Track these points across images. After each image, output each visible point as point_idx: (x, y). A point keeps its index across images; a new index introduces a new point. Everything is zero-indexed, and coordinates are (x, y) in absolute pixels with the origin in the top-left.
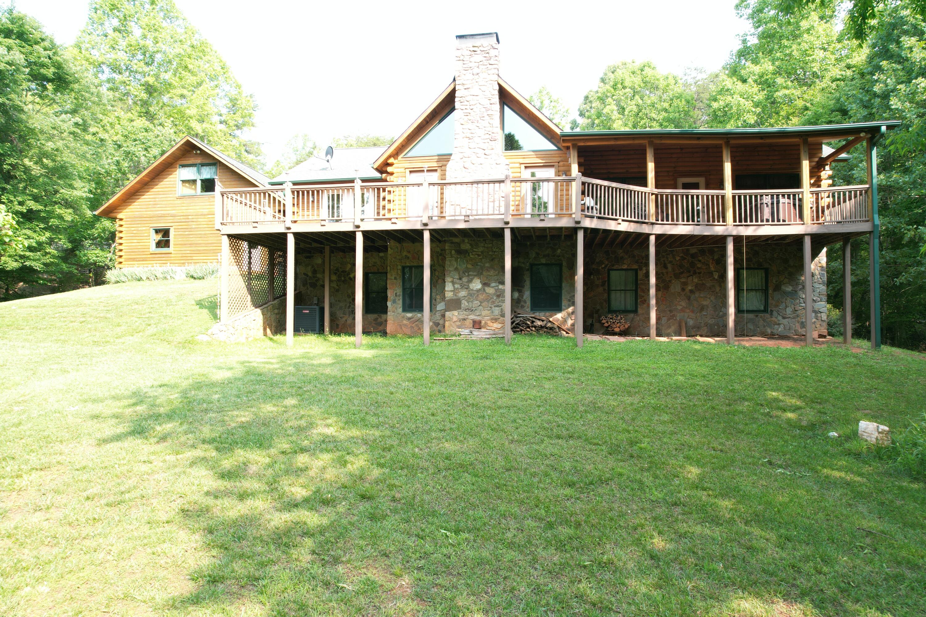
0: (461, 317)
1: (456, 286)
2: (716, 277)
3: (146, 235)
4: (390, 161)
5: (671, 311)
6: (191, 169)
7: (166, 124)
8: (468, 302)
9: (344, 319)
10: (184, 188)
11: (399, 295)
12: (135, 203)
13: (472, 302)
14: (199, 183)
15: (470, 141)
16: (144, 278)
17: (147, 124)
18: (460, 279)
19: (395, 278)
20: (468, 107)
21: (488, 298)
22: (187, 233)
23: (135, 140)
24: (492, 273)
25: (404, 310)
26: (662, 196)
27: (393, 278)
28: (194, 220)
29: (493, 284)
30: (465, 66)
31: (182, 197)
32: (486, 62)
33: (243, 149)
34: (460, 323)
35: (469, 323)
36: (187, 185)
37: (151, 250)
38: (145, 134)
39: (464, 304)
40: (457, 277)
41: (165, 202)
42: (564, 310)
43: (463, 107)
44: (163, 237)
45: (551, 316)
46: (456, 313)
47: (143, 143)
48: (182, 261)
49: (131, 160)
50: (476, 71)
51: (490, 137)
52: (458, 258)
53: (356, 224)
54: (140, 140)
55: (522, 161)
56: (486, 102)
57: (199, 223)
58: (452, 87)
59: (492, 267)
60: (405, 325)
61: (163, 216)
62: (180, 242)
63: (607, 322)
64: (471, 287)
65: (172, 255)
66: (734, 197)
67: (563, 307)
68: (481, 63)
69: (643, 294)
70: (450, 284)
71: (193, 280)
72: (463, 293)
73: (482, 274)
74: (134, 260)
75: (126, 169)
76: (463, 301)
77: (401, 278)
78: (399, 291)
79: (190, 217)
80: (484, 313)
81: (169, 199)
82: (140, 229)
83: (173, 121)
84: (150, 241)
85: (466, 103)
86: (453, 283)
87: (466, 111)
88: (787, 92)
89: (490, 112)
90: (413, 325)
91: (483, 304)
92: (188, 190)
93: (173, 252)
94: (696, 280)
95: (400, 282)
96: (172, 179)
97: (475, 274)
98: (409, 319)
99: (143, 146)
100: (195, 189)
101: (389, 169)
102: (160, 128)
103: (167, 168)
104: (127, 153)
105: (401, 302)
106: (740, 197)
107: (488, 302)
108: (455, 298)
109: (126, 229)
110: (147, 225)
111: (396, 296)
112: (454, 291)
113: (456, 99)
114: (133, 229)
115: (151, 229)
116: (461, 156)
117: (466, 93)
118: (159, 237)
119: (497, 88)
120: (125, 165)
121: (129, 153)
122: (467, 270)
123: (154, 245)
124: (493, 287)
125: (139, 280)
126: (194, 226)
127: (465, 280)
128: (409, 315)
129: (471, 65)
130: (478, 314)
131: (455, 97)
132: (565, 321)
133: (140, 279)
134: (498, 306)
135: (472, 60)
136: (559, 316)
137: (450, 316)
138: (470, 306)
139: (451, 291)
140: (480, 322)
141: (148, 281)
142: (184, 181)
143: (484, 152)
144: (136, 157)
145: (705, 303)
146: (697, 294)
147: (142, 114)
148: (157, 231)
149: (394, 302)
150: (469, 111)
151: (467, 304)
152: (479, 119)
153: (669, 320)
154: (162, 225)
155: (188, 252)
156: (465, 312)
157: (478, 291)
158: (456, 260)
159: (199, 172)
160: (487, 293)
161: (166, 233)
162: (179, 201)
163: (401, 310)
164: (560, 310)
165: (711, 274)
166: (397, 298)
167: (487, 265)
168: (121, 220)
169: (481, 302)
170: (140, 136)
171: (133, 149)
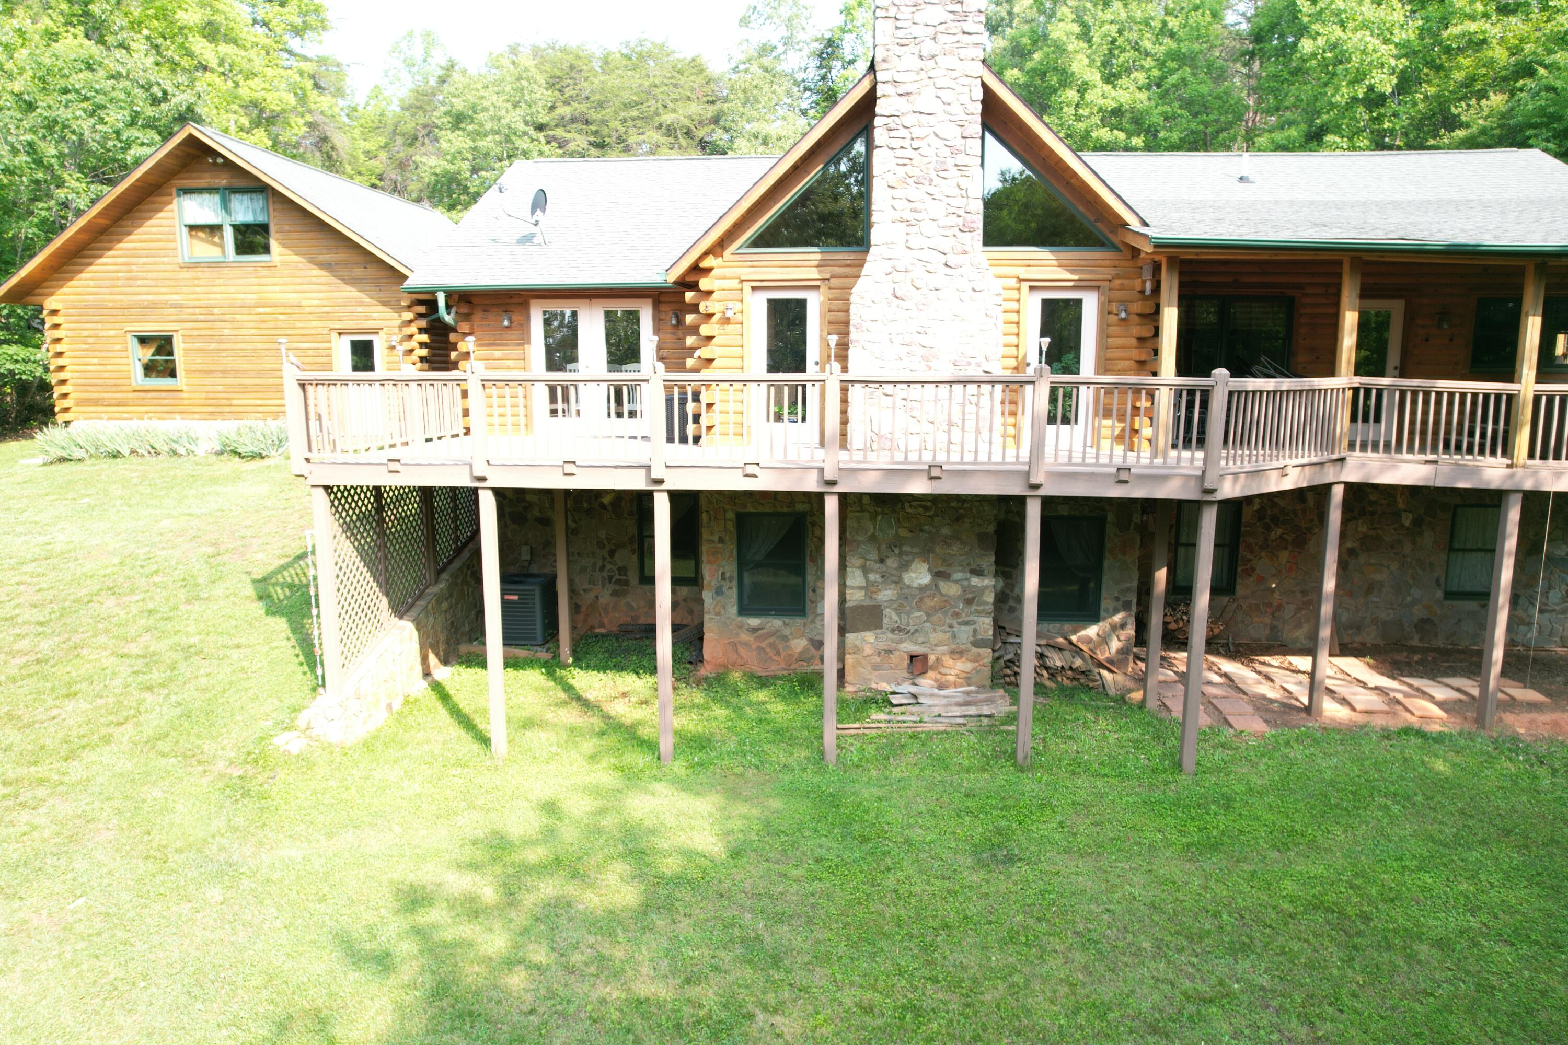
0: (882, 646)
1: (872, 577)
2: (1407, 523)
3: (118, 347)
4: (705, 264)
5: (1304, 593)
6: (206, 197)
7: (133, 45)
8: (899, 614)
9: (592, 595)
10: (195, 242)
11: (731, 579)
12: (83, 275)
13: (908, 614)
14: (229, 233)
15: (910, 229)
16: (125, 451)
17: (92, 48)
18: (882, 561)
19: (721, 540)
20: (906, 143)
21: (946, 604)
22: (213, 346)
23: (65, 91)
24: (955, 549)
25: (743, 610)
26: (1368, 391)
27: (716, 538)
28: (227, 317)
29: (958, 576)
30: (900, 33)
31: (194, 265)
32: (954, 28)
33: (309, 84)
34: (878, 660)
35: (900, 658)
36: (201, 234)
37: (134, 384)
38: (87, 75)
39: (890, 616)
40: (874, 556)
41: (155, 275)
42: (1104, 619)
43: (895, 143)
44: (158, 352)
45: (1075, 632)
46: (870, 636)
47: (86, 99)
48: (210, 409)
49: (63, 138)
50: (928, 47)
51: (960, 221)
52: (877, 513)
53: (655, 475)
54: (77, 91)
55: (1024, 273)
56: (952, 133)
57: (237, 325)
58: (865, 86)
59: (956, 537)
60: (746, 644)
61: (153, 306)
62: (199, 367)
63: (1176, 621)
64: (907, 581)
65: (185, 395)
66: (1537, 399)
67: (1102, 613)
68: (941, 28)
69: (1249, 556)
70: (858, 573)
71: (237, 459)
72: (889, 592)
73: (931, 550)
74: (96, 402)
75: (53, 161)
76: (887, 611)
77: (735, 540)
78: (731, 568)
79: (216, 311)
80: (935, 637)
81: (162, 267)
82: (104, 333)
83: (148, 38)
84: (131, 361)
85: (903, 132)
86: (865, 571)
87: (900, 153)
88: (1473, 27)
89: (961, 159)
90: (764, 645)
91: (935, 618)
92: (204, 250)
93: (185, 388)
94: (1363, 529)
95: (731, 548)
96: (164, 222)
97: (916, 550)
98: (754, 630)
99: (85, 105)
100: (222, 246)
101: (704, 284)
102: (120, 53)
103: (150, 195)
104: (51, 125)
105: (734, 593)
106: (1550, 400)
107: (945, 614)
108: (868, 602)
109: (70, 333)
110: (117, 326)
111: (723, 578)
112: (869, 588)
113: (878, 121)
114: (86, 333)
115: (129, 336)
116: (887, 267)
117: (901, 105)
118: (147, 354)
119: (979, 94)
120: (50, 150)
121: (55, 121)
122: (895, 544)
123: (140, 371)
124: (957, 582)
125: (115, 457)
126: (226, 332)
127: (892, 563)
128: (754, 622)
129: (917, 31)
130: (921, 640)
131: (873, 115)
132: (1104, 640)
133: (116, 455)
134: (967, 623)
135: (918, 17)
136: (1092, 631)
137: (858, 643)
138: (904, 622)
139: (861, 588)
140: (925, 657)
141: (134, 459)
142: (192, 228)
143: (943, 259)
144: (74, 132)
145: (1377, 577)
146: (1362, 559)
147: (75, 20)
148: (143, 340)
149: (719, 592)
150: (909, 153)
151: (895, 617)
152: (933, 175)
153: (1299, 609)
154: (151, 328)
155: (220, 388)
156: (890, 635)
157: (922, 589)
158: (873, 518)
159: (225, 206)
160: (942, 595)
161: (164, 345)
162: (185, 274)
163: (734, 610)
164: (1095, 618)
165: (1397, 515)
166: (726, 585)
167: (945, 531)
168: (54, 312)
169: (928, 615)
170: (79, 80)
171: (63, 114)
